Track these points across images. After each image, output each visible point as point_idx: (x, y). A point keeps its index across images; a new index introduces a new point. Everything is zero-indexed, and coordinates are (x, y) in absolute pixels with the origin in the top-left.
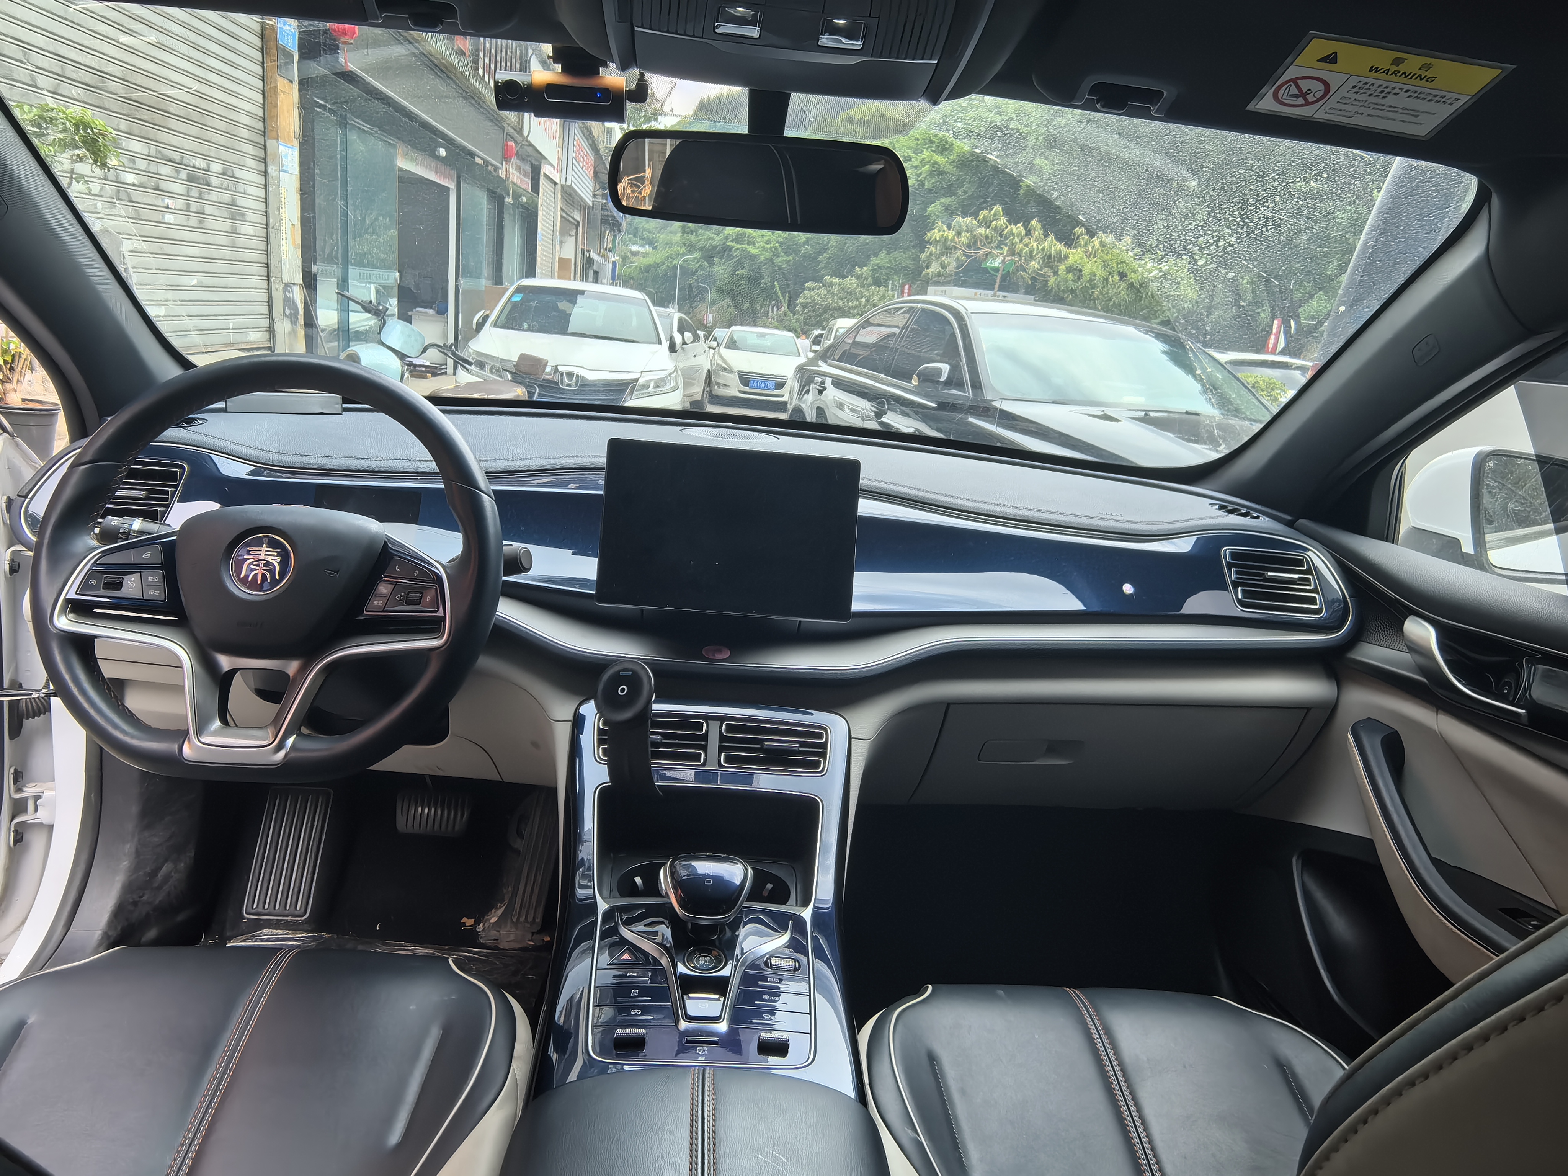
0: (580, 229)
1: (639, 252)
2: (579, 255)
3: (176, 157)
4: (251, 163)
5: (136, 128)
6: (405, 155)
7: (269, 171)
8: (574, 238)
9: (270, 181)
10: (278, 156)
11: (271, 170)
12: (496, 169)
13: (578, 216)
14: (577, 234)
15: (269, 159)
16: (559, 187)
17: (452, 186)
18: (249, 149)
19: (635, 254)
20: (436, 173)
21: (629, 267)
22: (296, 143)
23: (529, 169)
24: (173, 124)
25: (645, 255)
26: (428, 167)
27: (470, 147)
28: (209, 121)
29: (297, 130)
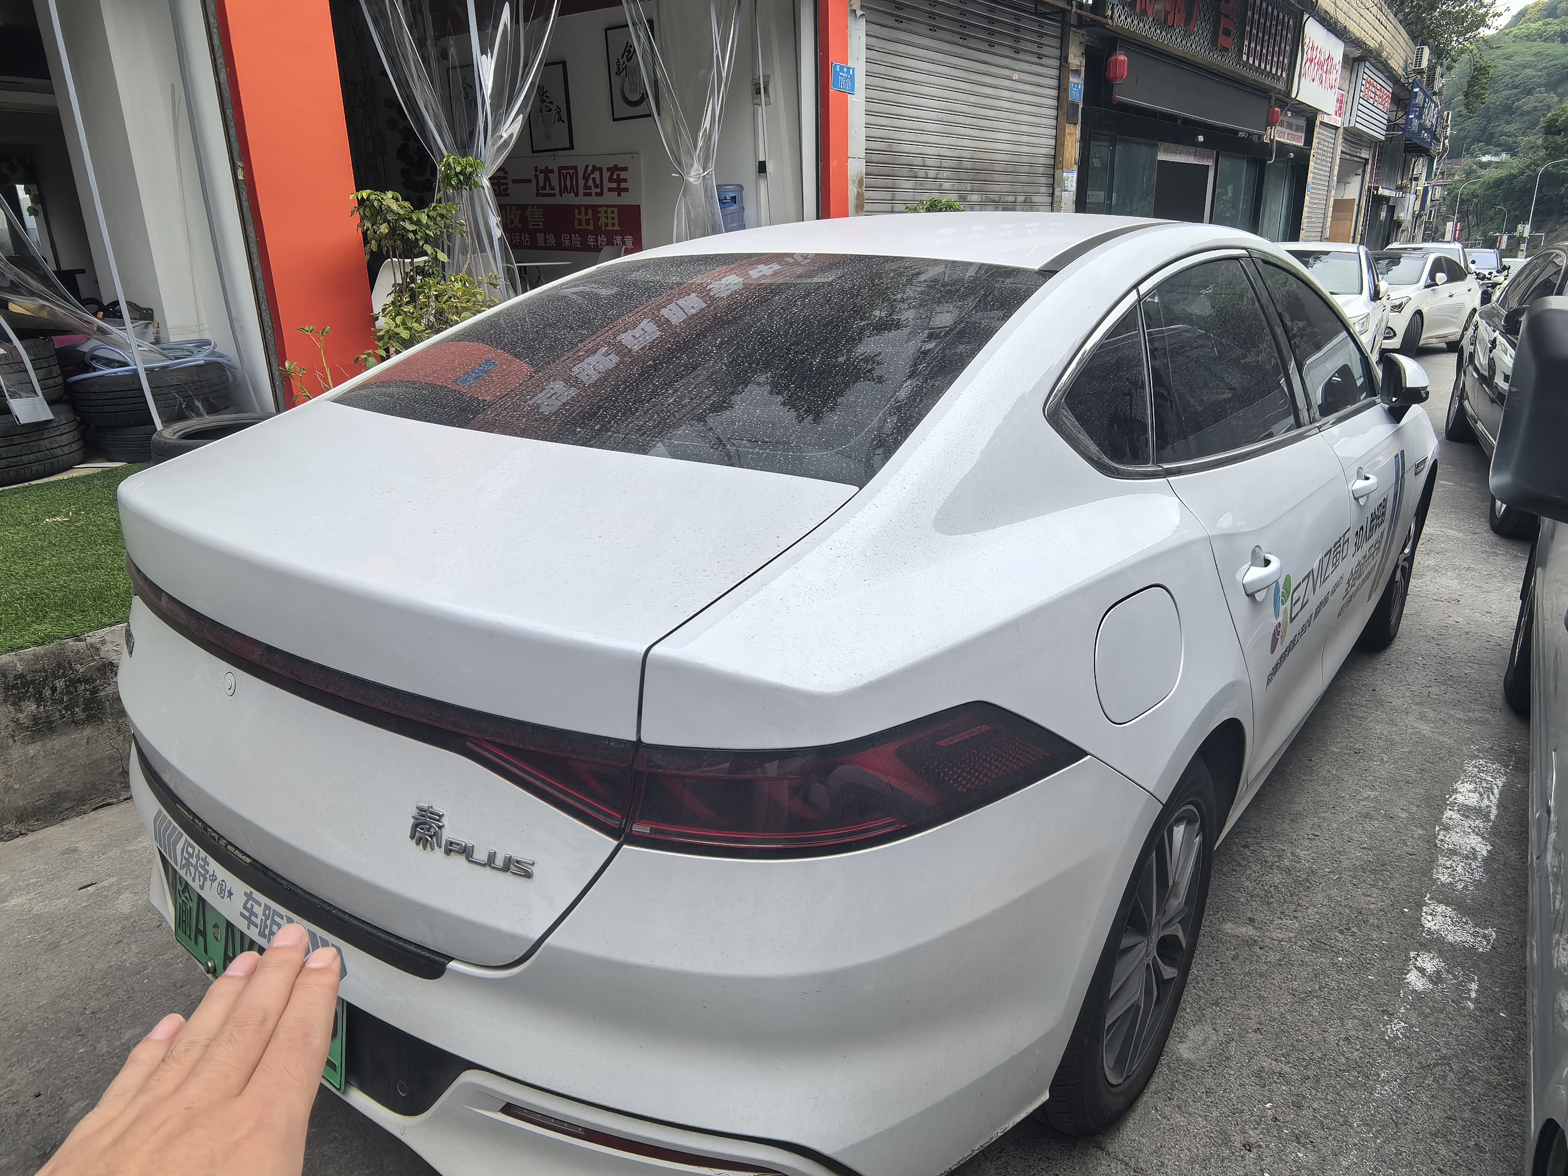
0: (1369, 167)
1: (1492, 162)
2: (1365, 193)
3: (996, 198)
4: (1043, 189)
5: (976, 187)
6: (1166, 151)
7: (1055, 193)
8: (1359, 178)
9: (1056, 199)
10: (1062, 180)
11: (1057, 193)
12: (1260, 136)
13: (1365, 154)
14: (1364, 172)
15: (1055, 185)
16: (1341, 131)
17: (1210, 163)
18: (1043, 180)
19: (1484, 166)
20: (1195, 156)
21: (1474, 183)
22: (1075, 167)
23: (1303, 123)
24: (997, 177)
25: (1499, 165)
26: (1188, 154)
27: (1230, 126)
28: (1018, 169)
29: (1077, 158)
